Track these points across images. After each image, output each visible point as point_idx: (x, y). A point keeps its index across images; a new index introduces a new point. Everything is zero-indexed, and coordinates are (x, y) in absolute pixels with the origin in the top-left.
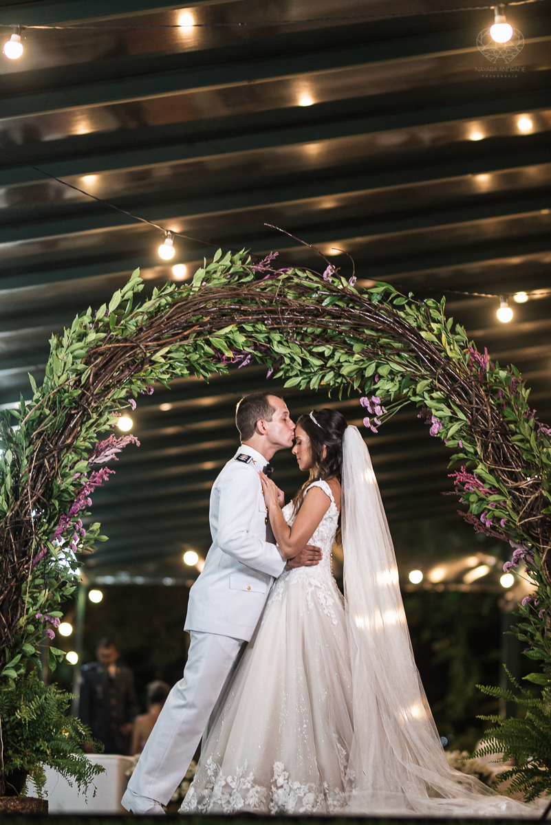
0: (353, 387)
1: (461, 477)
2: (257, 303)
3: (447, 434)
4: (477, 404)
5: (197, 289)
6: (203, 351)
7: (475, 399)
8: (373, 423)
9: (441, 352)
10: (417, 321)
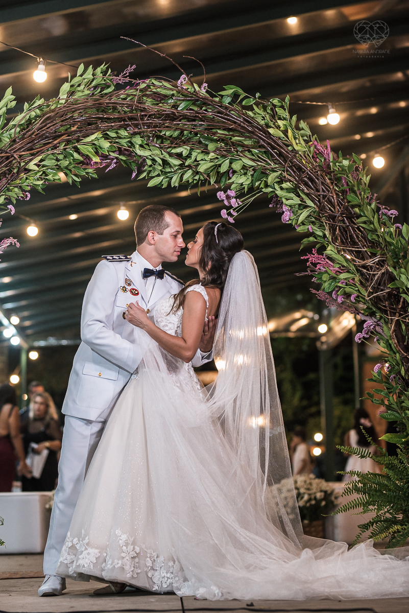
0: (209, 182)
3: (298, 220)
5: (63, 101)
6: (72, 158)
7: (321, 187)
8: (229, 214)
9: (288, 146)
10: (265, 120)
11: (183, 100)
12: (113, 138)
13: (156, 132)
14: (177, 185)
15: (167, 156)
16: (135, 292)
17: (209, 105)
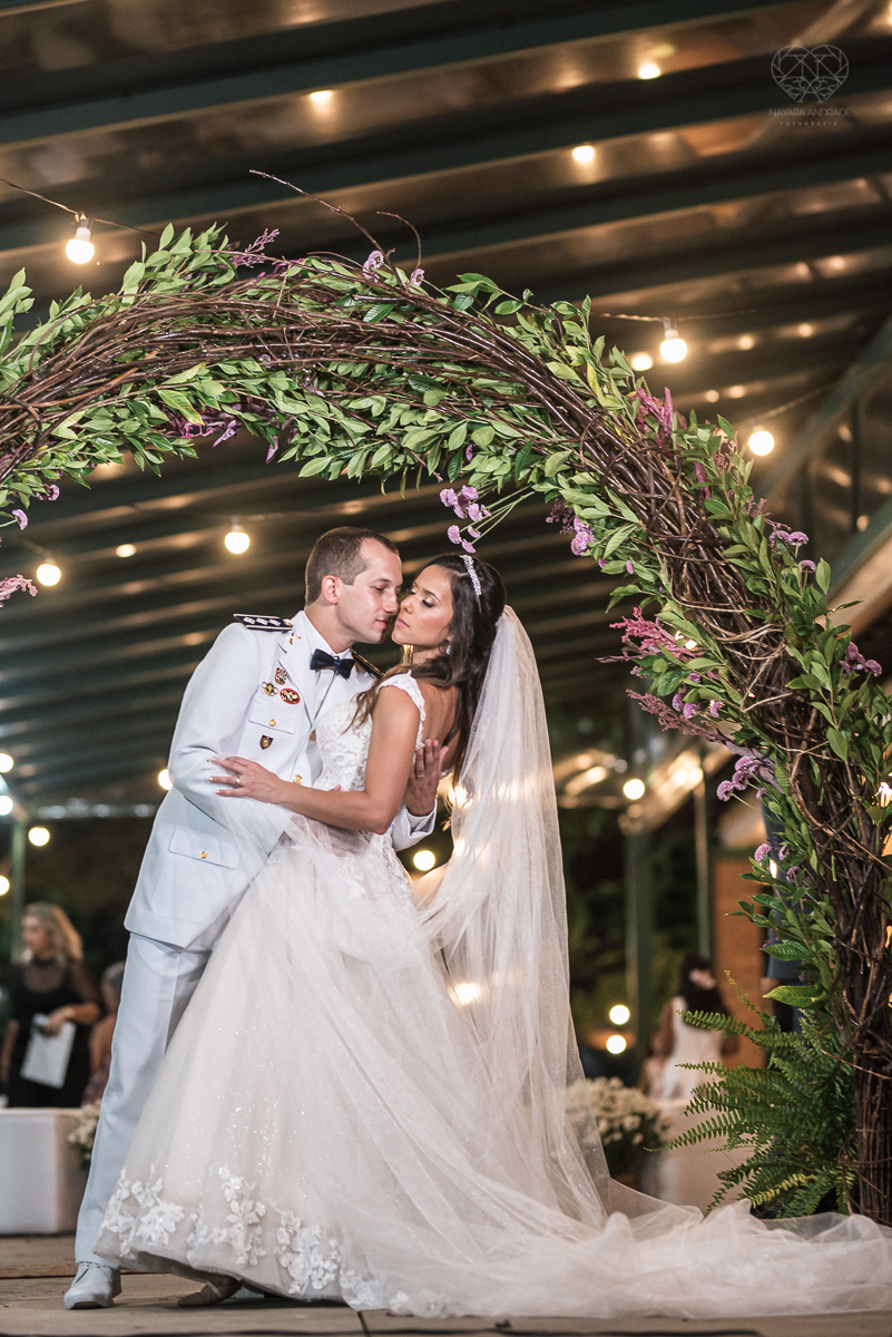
0: (425, 470)
1: (635, 626)
2: (243, 324)
3: (604, 550)
4: (657, 491)
5: (131, 300)
6: (146, 416)
7: (652, 483)
8: (465, 535)
9: (586, 398)
10: (539, 344)
11: (375, 303)
12: (231, 376)
13: (317, 365)
14: (359, 474)
15: (341, 415)
16: (291, 698)
17: (428, 312)
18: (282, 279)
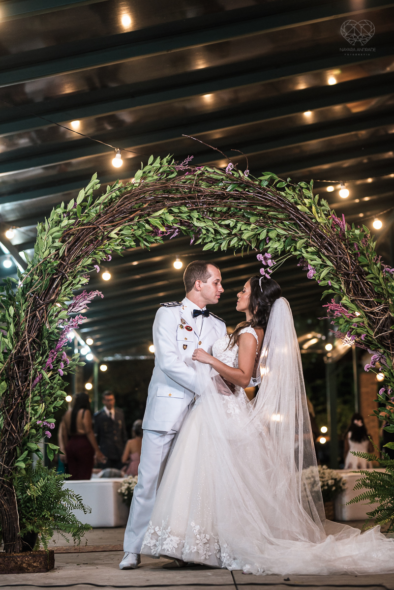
0: (251, 247)
1: (332, 306)
2: (180, 192)
3: (320, 276)
4: (340, 254)
5: (137, 185)
6: (144, 228)
7: (338, 251)
8: (267, 272)
9: (312, 219)
10: (294, 198)
11: (230, 184)
12: (176, 213)
13: (209, 208)
14: (225, 249)
15: (218, 227)
16: (189, 329)
17: (251, 187)
18: (195, 175)
